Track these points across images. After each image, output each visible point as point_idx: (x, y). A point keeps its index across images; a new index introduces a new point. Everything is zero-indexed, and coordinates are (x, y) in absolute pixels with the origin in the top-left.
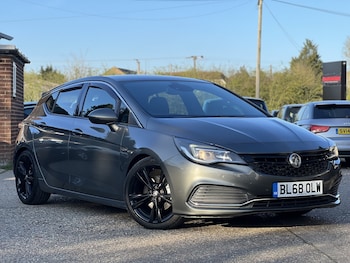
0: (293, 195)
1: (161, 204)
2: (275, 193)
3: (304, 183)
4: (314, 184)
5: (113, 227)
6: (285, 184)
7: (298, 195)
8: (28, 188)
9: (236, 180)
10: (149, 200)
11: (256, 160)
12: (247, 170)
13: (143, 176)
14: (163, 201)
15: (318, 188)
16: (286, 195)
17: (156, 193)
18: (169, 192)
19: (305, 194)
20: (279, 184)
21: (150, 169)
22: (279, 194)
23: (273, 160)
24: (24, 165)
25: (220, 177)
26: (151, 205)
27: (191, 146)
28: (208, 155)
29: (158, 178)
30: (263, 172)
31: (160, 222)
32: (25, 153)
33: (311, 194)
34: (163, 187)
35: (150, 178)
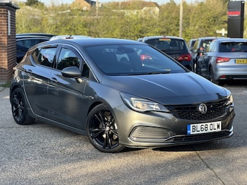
0: (201, 132)
1: (111, 136)
2: (189, 132)
3: (209, 124)
4: (216, 124)
5: (78, 150)
6: (195, 125)
7: (204, 132)
8: (20, 114)
9: (162, 123)
10: (103, 133)
11: (176, 109)
12: (169, 116)
13: (99, 117)
14: (112, 134)
15: (218, 126)
16: (196, 133)
17: (108, 128)
18: (116, 128)
19: (209, 131)
20: (191, 125)
21: (103, 111)
22: (191, 132)
23: (188, 108)
24: (17, 97)
25: (151, 122)
26: (104, 136)
27: (132, 99)
28: (143, 105)
29: (109, 118)
30: (180, 117)
31: (110, 148)
32: (18, 90)
33: (213, 131)
34: (113, 125)
35: (104, 117)
